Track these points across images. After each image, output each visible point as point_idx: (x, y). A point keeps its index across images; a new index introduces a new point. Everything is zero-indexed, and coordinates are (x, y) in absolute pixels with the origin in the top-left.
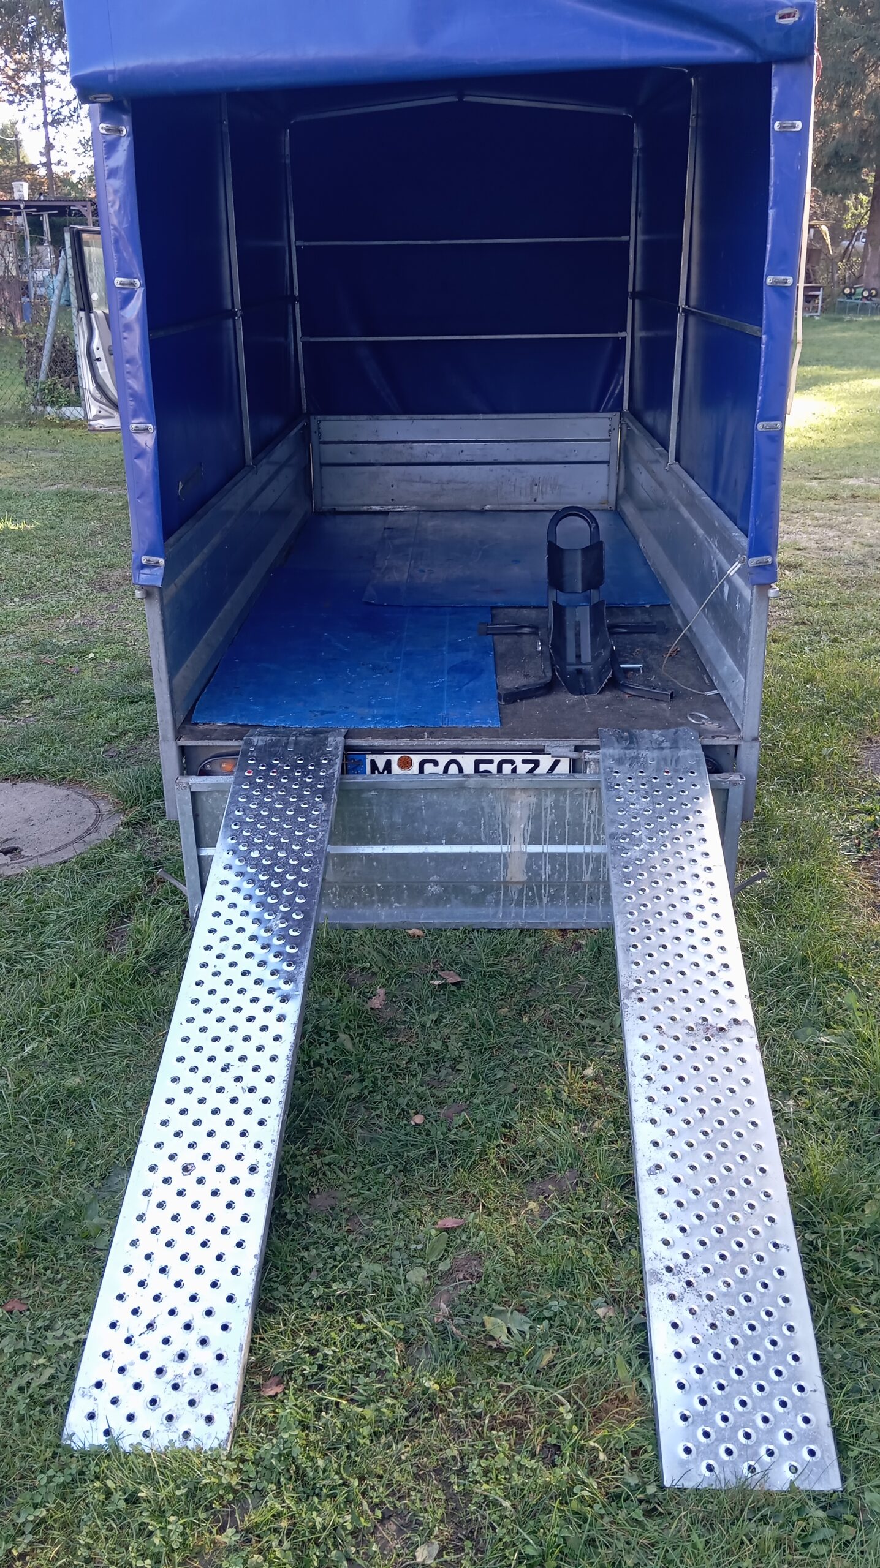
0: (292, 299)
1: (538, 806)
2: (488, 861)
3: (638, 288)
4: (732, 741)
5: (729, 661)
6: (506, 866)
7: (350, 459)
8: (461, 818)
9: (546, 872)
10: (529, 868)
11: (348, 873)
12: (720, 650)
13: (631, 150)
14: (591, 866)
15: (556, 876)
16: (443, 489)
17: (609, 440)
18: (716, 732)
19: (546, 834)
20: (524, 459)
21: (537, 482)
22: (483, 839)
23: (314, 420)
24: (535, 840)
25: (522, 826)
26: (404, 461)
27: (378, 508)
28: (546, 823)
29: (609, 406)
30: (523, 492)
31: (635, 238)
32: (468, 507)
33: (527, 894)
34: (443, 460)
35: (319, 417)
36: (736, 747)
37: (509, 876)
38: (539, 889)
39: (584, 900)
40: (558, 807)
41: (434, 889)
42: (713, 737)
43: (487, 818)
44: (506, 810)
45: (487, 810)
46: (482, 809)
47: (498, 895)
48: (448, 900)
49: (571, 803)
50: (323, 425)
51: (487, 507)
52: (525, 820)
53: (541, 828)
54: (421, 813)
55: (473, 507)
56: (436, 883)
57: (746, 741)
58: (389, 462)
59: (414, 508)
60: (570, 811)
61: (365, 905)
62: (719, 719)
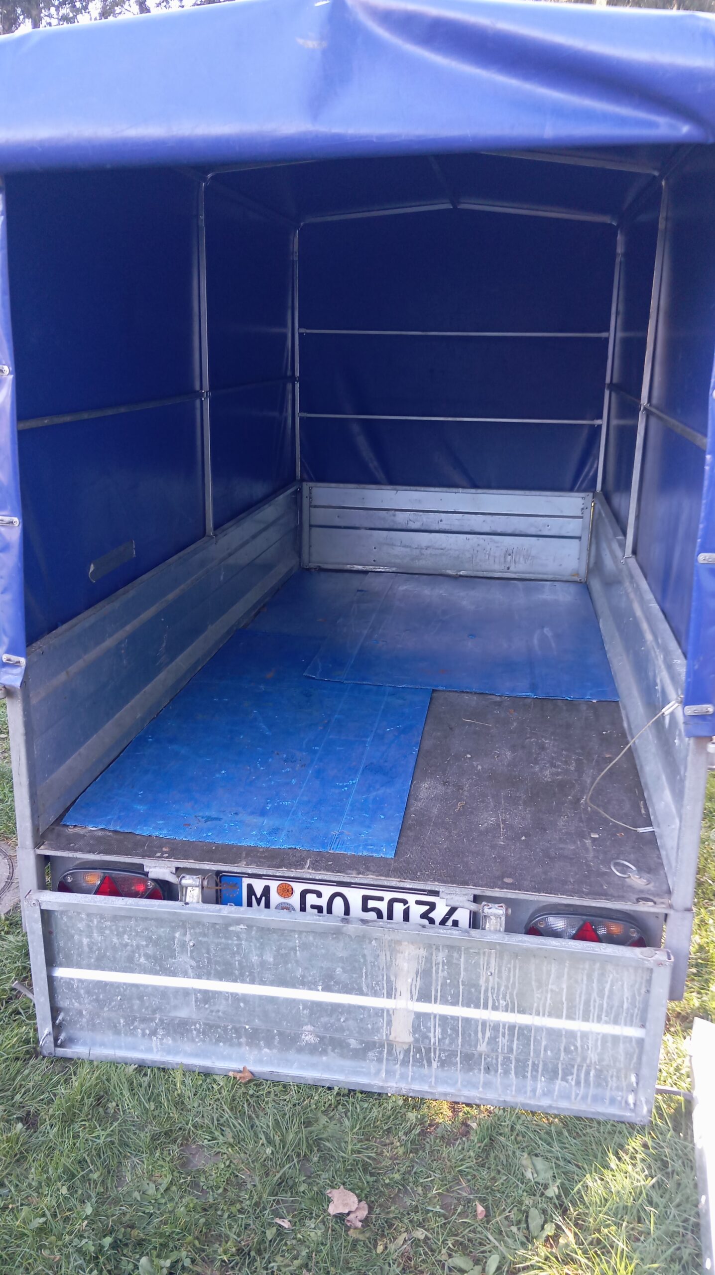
0: (293, 379)
1: (428, 960)
2: (369, 1016)
3: (615, 381)
4: (660, 909)
5: (667, 795)
6: (389, 1023)
7: (337, 522)
8: (340, 964)
9: (436, 1033)
10: (416, 1029)
11: (212, 1011)
12: (659, 778)
13: (614, 255)
14: (488, 1034)
15: (447, 1041)
16: (422, 554)
17: (582, 517)
18: (642, 891)
19: (436, 991)
20: (499, 530)
21: (511, 552)
22: (365, 989)
23: (306, 486)
24: (424, 996)
25: (410, 980)
26: (387, 526)
27: (360, 568)
28: (437, 980)
29: (584, 485)
30: (497, 560)
31: (614, 334)
32: (444, 572)
33: (414, 1056)
34: (423, 528)
35: (311, 484)
36: (666, 915)
37: (393, 1035)
38: (428, 1050)
39: (480, 1070)
40: (449, 963)
41: (309, 1038)
42: (638, 900)
43: (369, 967)
44: (391, 961)
45: (369, 958)
46: (364, 956)
47: (381, 1053)
48: (324, 1052)
49: (466, 961)
50: (314, 490)
51: (462, 573)
52: (413, 974)
53: (431, 984)
54: (295, 953)
55: (450, 572)
56: (311, 1032)
57: (676, 911)
58: (373, 526)
59: (394, 569)
60: (466, 970)
61: (231, 1045)
62: (650, 870)
